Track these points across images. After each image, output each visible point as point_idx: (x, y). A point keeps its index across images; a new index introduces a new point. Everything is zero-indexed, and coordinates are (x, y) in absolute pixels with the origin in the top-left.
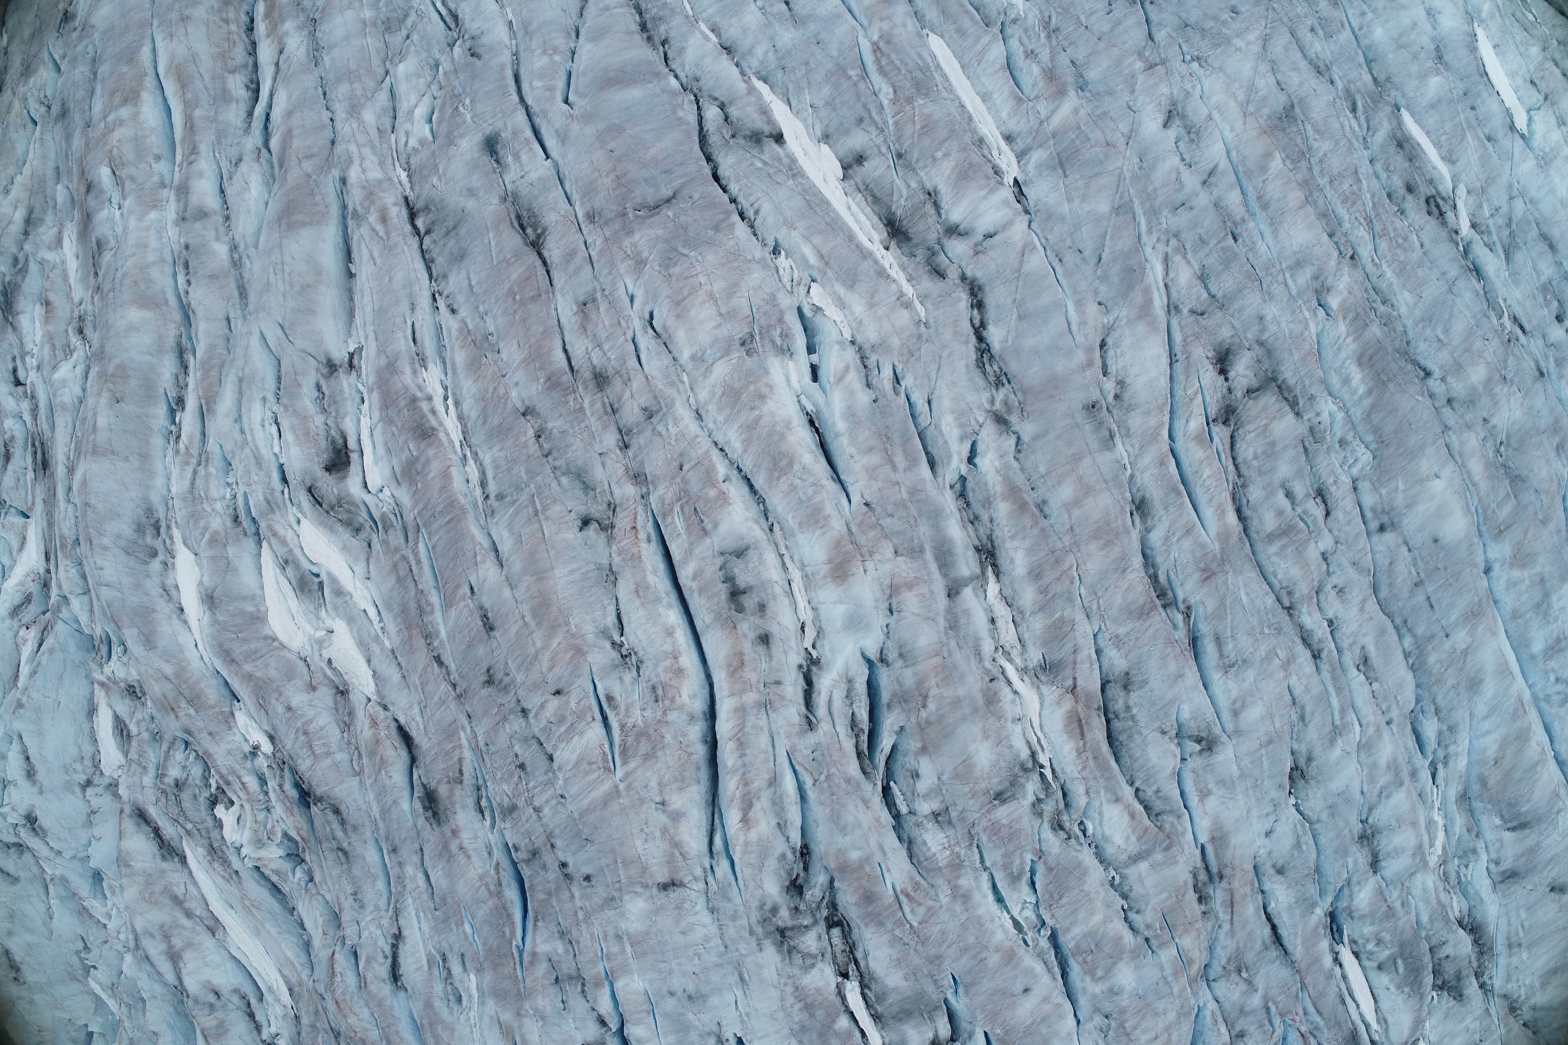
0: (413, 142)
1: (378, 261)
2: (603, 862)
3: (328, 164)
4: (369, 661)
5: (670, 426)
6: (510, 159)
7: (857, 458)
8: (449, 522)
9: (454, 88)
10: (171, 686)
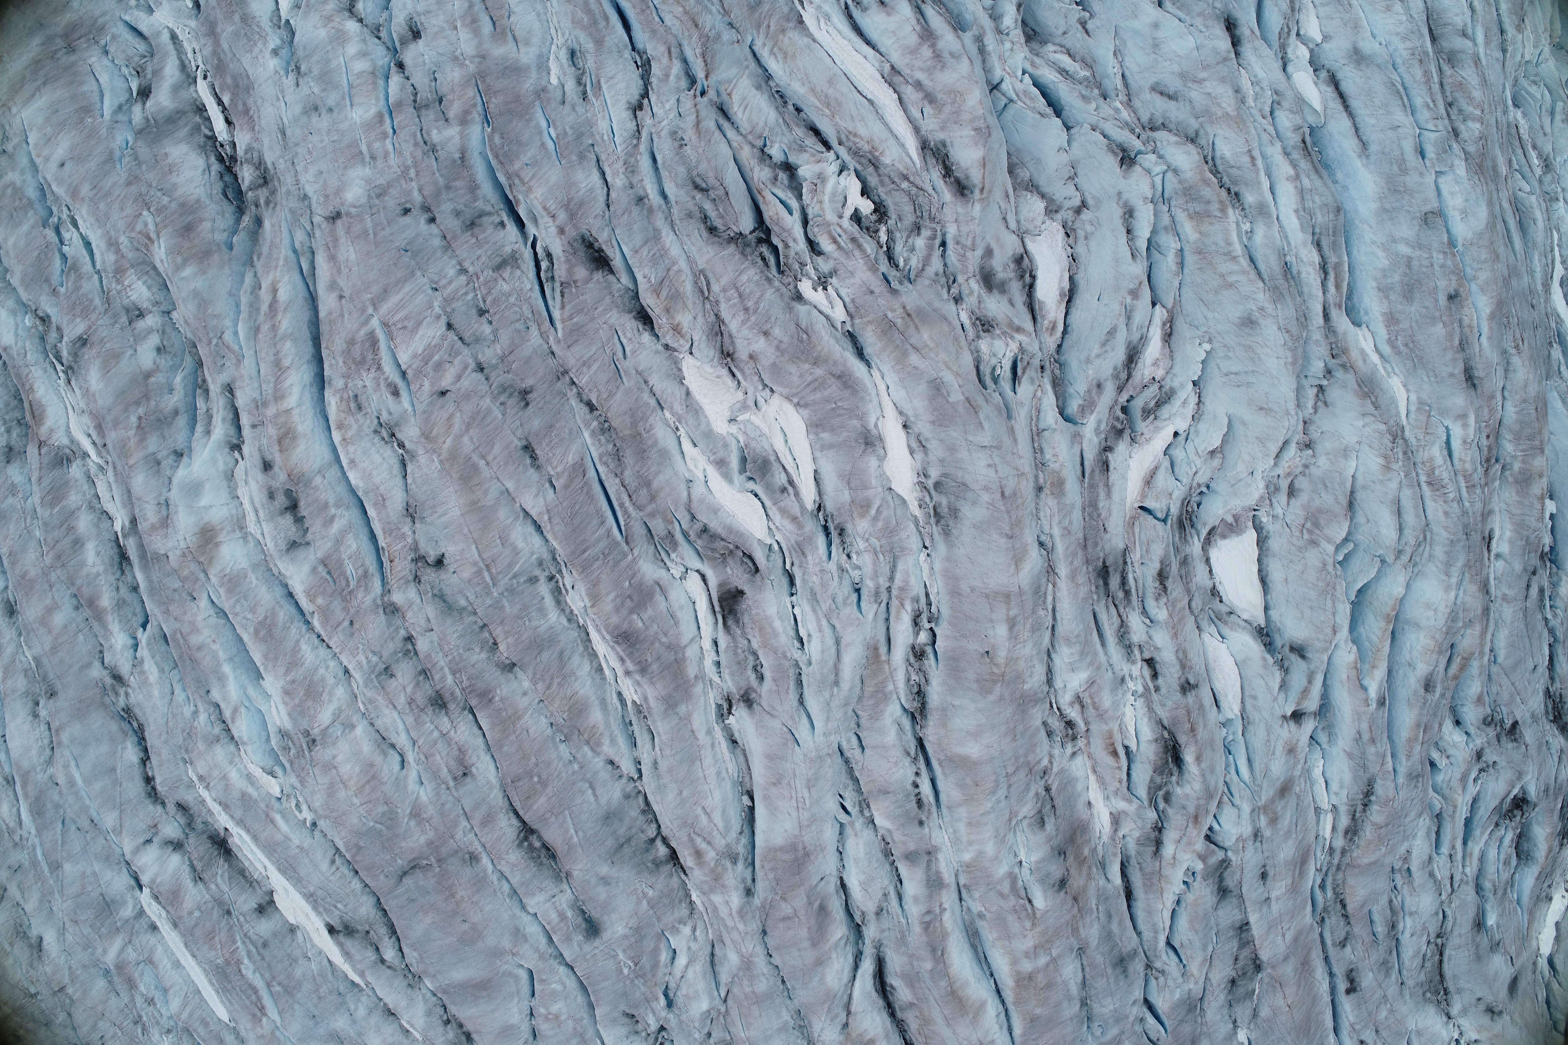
0: (687, 930)
1: (699, 811)
2: (388, 231)
3: (766, 911)
4: (688, 393)
5: (364, 662)
6: (569, 914)
7: (209, 640)
8: (585, 551)
9: (644, 984)
10: (913, 341)
